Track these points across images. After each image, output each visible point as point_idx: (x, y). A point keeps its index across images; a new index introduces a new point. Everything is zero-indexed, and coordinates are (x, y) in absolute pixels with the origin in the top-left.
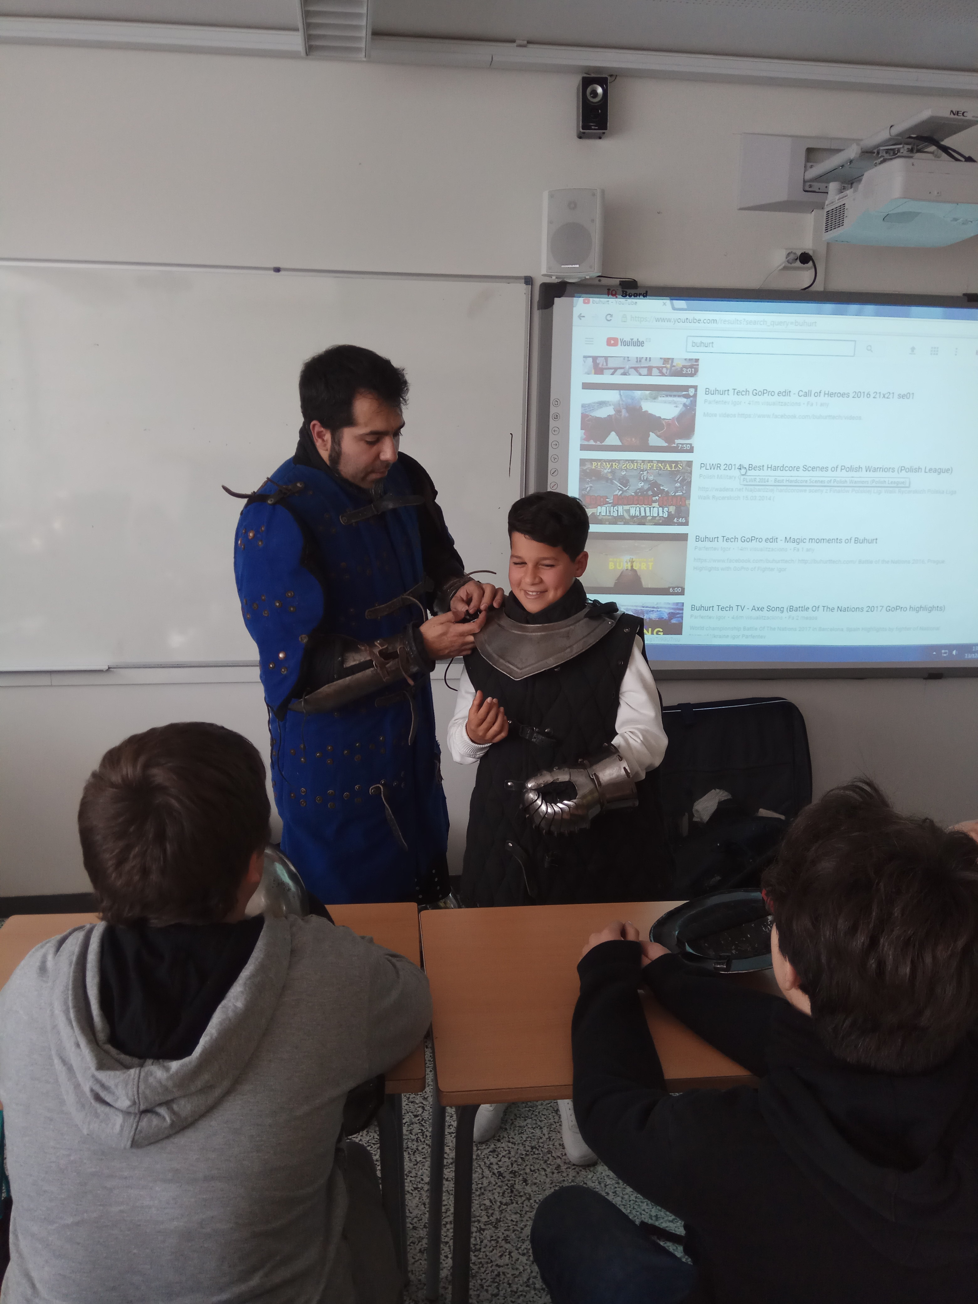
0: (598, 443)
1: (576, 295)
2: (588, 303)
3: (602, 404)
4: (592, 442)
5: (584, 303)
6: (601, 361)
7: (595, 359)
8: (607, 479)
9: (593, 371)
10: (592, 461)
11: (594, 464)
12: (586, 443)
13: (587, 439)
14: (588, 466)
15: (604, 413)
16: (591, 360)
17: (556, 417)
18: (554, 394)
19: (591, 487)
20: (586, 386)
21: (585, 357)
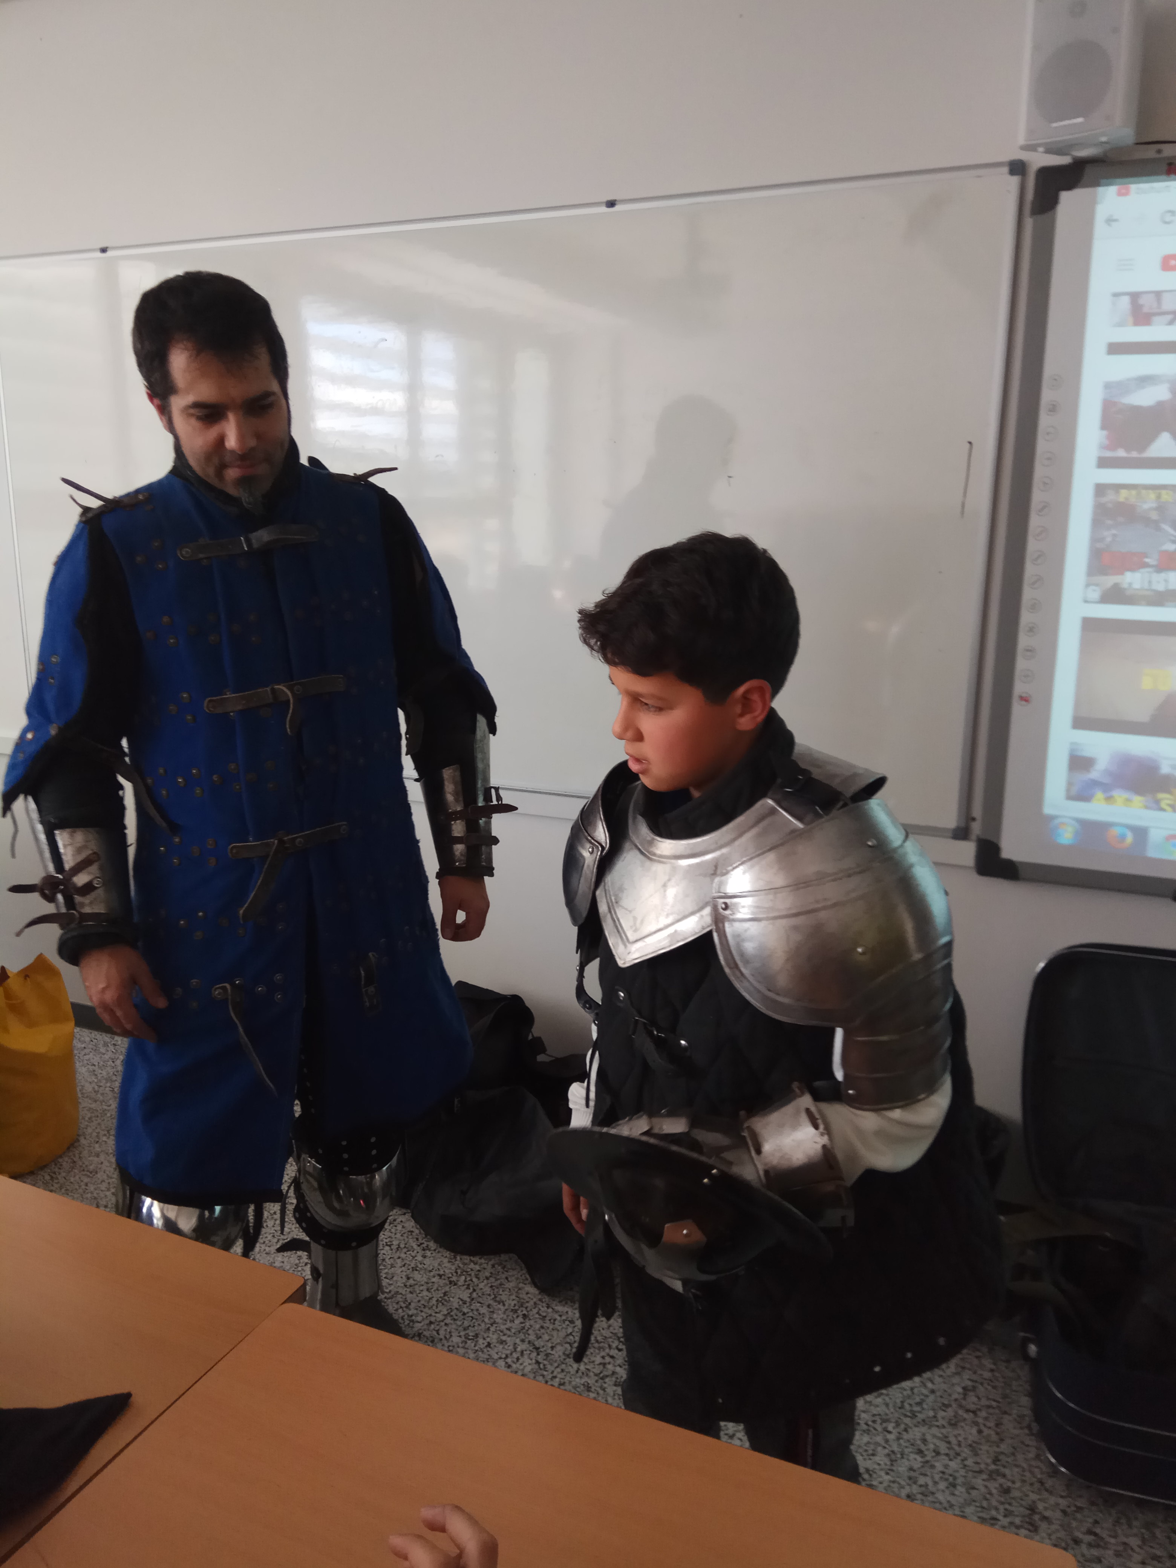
0: (1134, 454)
1: (1103, 181)
2: (1127, 193)
3: (1145, 381)
4: (1121, 453)
5: (1120, 194)
6: (1147, 303)
7: (1135, 297)
8: (1147, 521)
9: (1131, 320)
10: (1118, 487)
11: (1124, 493)
12: (1109, 454)
13: (1111, 447)
14: (1110, 497)
15: (1146, 398)
16: (1126, 300)
17: (1053, 409)
18: (1051, 367)
19: (1114, 535)
20: (1116, 349)
21: (1116, 295)
